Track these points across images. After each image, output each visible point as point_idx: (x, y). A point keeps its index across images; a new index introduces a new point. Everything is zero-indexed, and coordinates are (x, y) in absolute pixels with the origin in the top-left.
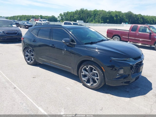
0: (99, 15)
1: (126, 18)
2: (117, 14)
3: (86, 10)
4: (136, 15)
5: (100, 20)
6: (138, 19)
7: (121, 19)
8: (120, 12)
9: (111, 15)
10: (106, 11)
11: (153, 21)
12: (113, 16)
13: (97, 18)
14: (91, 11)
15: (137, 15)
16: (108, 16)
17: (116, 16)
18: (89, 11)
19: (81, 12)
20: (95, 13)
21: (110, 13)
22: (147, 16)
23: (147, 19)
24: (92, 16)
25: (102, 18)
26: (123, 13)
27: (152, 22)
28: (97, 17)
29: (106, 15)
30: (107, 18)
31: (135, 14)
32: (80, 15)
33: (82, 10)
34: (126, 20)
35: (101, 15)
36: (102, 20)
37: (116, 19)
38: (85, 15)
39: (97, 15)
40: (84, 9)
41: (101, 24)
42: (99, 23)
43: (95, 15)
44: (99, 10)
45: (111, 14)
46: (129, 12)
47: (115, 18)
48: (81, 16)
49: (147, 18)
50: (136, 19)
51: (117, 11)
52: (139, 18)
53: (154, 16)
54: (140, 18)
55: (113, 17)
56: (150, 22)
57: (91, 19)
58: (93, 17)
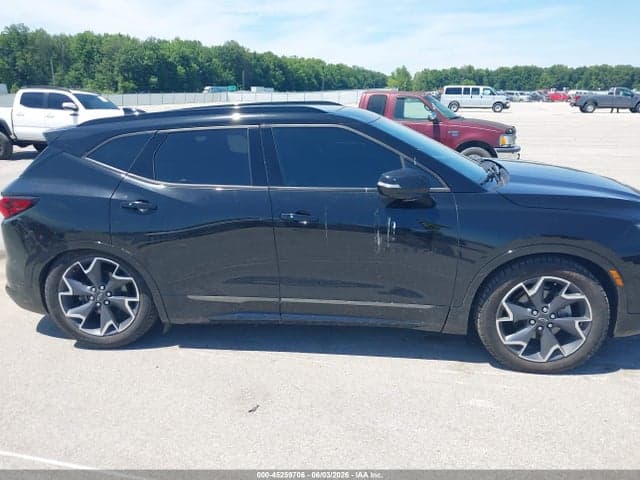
0: (110, 56)
1: (225, 68)
2: (187, 53)
3: (41, 33)
4: (257, 58)
5: (119, 79)
6: (266, 70)
7: (204, 74)
8: (195, 45)
9: (163, 55)
10: (135, 41)
11: (317, 77)
12: (170, 60)
13: (101, 72)
14: (64, 40)
15: (262, 56)
16: (149, 58)
17: (185, 60)
18: (55, 37)
19: (14, 45)
20: (88, 47)
21: (154, 46)
22: (295, 60)
23: (297, 70)
24: (75, 60)
25: (123, 70)
26: (206, 48)
27: (314, 80)
28: (99, 68)
29: (142, 59)
30: (148, 71)
31: (252, 51)
32: (15, 59)
33: (18, 34)
34: (224, 74)
35: (120, 58)
36: (126, 79)
37: (186, 73)
38: (37, 58)
39: (96, 57)
40: (26, 29)
41: (125, 95)
42: (116, 90)
43: (89, 56)
44: (102, 34)
45: (162, 52)
46: (228, 43)
47: (181, 70)
48: (20, 63)
49: (295, 66)
50: (258, 70)
51: (183, 39)
52: (268, 67)
53: (316, 58)
54: (272, 67)
55: (171, 64)
56: (309, 79)
57: (72, 73)
58: (79, 65)
